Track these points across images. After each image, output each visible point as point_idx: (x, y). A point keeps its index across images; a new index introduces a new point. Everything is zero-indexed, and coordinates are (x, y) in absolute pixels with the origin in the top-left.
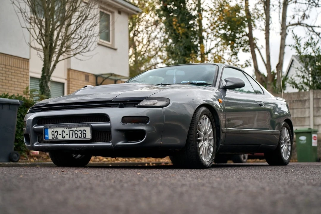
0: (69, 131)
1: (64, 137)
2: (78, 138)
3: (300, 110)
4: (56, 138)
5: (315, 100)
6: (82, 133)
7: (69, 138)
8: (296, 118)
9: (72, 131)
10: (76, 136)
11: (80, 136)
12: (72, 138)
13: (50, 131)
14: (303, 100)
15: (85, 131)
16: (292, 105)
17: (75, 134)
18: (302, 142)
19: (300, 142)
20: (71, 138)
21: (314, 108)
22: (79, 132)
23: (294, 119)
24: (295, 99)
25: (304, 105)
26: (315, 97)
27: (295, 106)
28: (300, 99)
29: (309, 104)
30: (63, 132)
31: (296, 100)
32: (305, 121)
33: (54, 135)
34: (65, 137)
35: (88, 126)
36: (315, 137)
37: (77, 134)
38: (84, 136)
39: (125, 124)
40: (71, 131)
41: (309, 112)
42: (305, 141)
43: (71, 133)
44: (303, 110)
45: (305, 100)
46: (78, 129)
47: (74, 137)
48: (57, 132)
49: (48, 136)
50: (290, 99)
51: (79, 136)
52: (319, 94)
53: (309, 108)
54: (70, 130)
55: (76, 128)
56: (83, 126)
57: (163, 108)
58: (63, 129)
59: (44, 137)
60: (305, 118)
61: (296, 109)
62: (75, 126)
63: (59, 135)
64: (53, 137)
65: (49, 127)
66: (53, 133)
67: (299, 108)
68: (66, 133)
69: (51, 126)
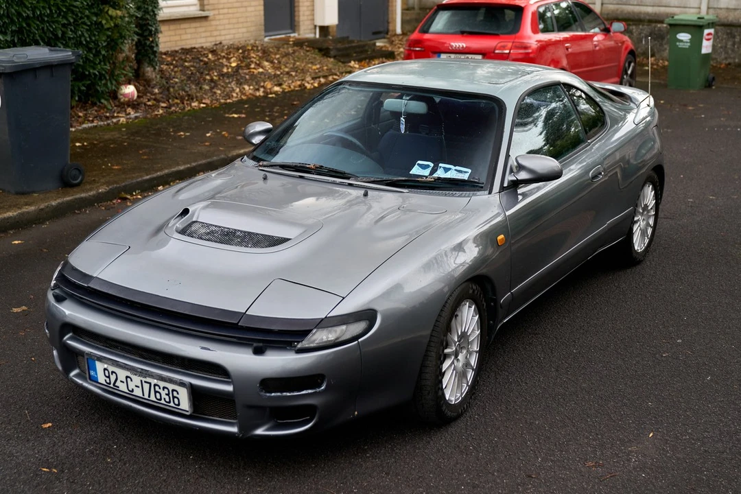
0: (141, 381)
1: (130, 389)
2: (163, 402)
4: (114, 384)
6: (171, 395)
7: (143, 395)
9: (149, 385)
10: (158, 395)
11: (168, 400)
12: (149, 396)
13: (100, 366)
15: (178, 393)
17: (156, 392)
18: (681, 45)
19: (678, 44)
20: (146, 396)
22: (163, 390)
30: (129, 379)
33: (109, 377)
34: (132, 390)
35: (182, 384)
36: (709, 34)
37: (160, 394)
38: (177, 402)
39: (268, 394)
40: (145, 382)
42: (687, 42)
46: (162, 384)
47: (153, 398)
48: (114, 375)
49: (96, 374)
51: (165, 399)
54: (144, 380)
55: (155, 381)
56: (171, 381)
57: (360, 340)
58: (128, 374)
59: (87, 373)
62: (152, 376)
63: (121, 381)
64: (108, 380)
65: (96, 358)
66: (107, 373)
68: (135, 382)
69: (102, 358)
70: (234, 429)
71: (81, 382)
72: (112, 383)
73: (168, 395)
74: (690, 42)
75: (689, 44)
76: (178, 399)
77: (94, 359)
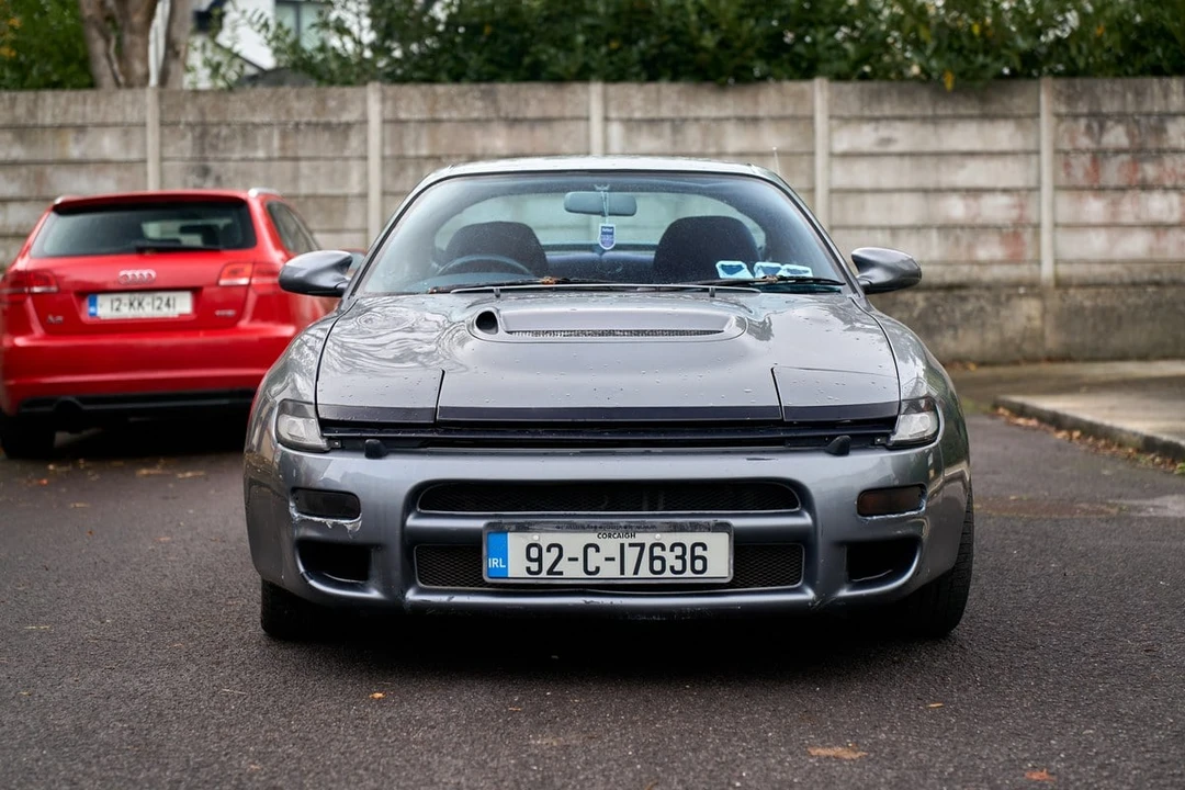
0: (622, 546)
1: (591, 568)
2: (668, 573)
3: (324, 166)
4: (550, 572)
5: (387, 126)
6: (688, 557)
7: (622, 573)
8: (307, 197)
9: (638, 549)
10: (657, 565)
11: (678, 566)
12: (636, 572)
13: (517, 543)
14: (340, 124)
15: (705, 548)
16: (290, 142)
17: (652, 558)
20: (629, 573)
21: (383, 158)
22: (672, 550)
23: (301, 200)
24: (305, 119)
25: (344, 147)
26: (389, 115)
27: (307, 145)
28: (323, 120)
29: (365, 141)
30: (591, 551)
31: (308, 124)
32: (345, 213)
33: (539, 560)
34: (598, 569)
35: (717, 526)
37: (662, 559)
38: (699, 567)
40: (631, 545)
41: (365, 175)
43: (631, 553)
44: (338, 163)
45: (348, 126)
46: (668, 539)
47: (644, 572)
48: (555, 551)
49: (505, 562)
50: (283, 118)
51: (672, 568)
52: (403, 104)
53: (365, 158)
54: (626, 541)
55: (658, 535)
56: (695, 528)
57: (936, 441)
58: (592, 538)
59: (484, 566)
60: (345, 197)
61: (311, 159)
62: (653, 527)
63: (570, 559)
64: (534, 567)
65: (513, 527)
66: (534, 553)
67: (322, 154)
68: (604, 553)
69: (529, 523)
70: (809, 595)
71: (444, 599)
72: (546, 567)
73: (682, 557)
76: (704, 559)
77: (506, 532)
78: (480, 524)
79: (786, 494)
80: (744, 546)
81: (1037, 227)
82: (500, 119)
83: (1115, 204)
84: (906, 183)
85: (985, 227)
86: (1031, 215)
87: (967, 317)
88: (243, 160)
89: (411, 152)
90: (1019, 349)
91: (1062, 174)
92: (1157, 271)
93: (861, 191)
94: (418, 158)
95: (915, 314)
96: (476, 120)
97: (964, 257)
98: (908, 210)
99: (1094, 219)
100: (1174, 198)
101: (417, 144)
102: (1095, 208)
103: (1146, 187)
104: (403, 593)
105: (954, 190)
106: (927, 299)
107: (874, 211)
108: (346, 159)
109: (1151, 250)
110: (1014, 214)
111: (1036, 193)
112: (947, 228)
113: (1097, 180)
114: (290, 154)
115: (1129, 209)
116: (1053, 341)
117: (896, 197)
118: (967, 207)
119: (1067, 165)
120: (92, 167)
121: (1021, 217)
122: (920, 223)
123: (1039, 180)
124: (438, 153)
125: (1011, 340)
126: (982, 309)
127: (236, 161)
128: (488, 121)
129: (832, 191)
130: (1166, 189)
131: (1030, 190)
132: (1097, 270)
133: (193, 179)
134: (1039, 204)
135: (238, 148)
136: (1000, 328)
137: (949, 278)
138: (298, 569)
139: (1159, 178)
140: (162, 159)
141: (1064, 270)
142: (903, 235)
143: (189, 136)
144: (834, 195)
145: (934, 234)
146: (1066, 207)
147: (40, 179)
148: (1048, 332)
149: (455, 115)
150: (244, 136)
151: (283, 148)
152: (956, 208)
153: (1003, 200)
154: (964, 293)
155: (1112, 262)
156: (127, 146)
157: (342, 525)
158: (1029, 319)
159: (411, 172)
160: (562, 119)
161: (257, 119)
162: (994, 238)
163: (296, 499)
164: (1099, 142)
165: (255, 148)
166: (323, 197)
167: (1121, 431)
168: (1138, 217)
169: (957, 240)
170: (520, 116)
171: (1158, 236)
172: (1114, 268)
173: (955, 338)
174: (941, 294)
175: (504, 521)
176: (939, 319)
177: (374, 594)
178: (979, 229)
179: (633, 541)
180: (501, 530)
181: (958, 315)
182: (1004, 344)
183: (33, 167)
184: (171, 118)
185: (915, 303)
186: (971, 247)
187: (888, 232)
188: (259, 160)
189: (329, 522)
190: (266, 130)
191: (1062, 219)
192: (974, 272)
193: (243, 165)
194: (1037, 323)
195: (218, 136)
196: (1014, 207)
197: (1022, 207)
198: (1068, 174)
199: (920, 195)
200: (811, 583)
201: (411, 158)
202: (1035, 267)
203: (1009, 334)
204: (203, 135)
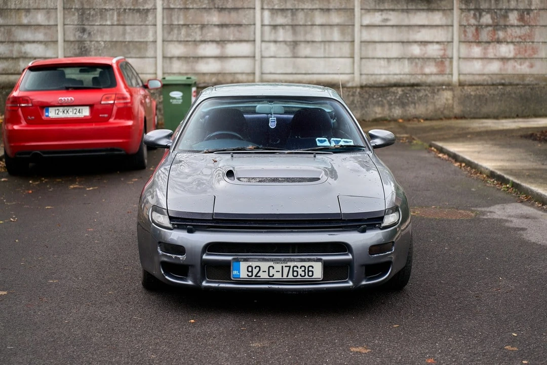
0: (282, 267)
1: (271, 275)
2: (299, 277)
3: (137, 29)
4: (256, 276)
5: (165, 11)
6: (307, 271)
7: (282, 276)
8: (129, 42)
9: (288, 268)
10: (295, 274)
11: (303, 274)
12: (287, 276)
13: (243, 265)
14: (144, 10)
15: (313, 268)
16: (122, 17)
17: (293, 271)
18: (174, 102)
19: (171, 101)
20: (285, 276)
21: (163, 25)
24: (128, 7)
25: (146, 20)
26: (166, 6)
27: (129, 19)
28: (136, 7)
29: (155, 17)
30: (271, 268)
31: (130, 9)
32: (146, 50)
33: (252, 272)
34: (273, 275)
35: (318, 260)
36: (194, 92)
37: (297, 272)
38: (311, 275)
39: (373, 256)
40: (286, 266)
41: (155, 32)
42: (179, 99)
43: (286, 270)
44: (143, 27)
45: (148, 10)
46: (299, 264)
47: (291, 276)
48: (258, 268)
49: (239, 272)
50: (118, 7)
51: (301, 275)
52: (172, 1)
53: (155, 25)
54: (284, 265)
55: (296, 263)
56: (309, 260)
58: (271, 264)
59: (231, 274)
60: (147, 42)
61: (131, 25)
62: (294, 260)
63: (263, 272)
64: (250, 274)
65: (242, 260)
66: (250, 269)
67: (136, 23)
68: (276, 269)
69: (249, 259)
70: (351, 284)
71: (216, 285)
72: (254, 274)
73: (304, 271)
74: (182, 99)
75: (181, 101)
76: (312, 271)
77: (240, 261)
78: (230, 258)
79: (342, 247)
80: (327, 266)
81: (452, 58)
82: (215, 8)
83: (485, 49)
84: (394, 39)
85: (428, 59)
86: (449, 53)
87: (420, 99)
88: (100, 25)
89: (176, 23)
90: (442, 113)
91: (463, 36)
92: (503, 79)
93: (375, 42)
94: (178, 25)
95: (398, 97)
96: (205, 8)
97: (419, 72)
98: (395, 51)
99: (476, 56)
100: (511, 47)
101: (178, 20)
102: (477, 51)
103: (499, 42)
104: (201, 283)
105: (416, 42)
106: (403, 91)
107: (380, 51)
108: (146, 25)
109: (501, 69)
110: (441, 53)
111: (452, 43)
112: (412, 59)
113: (478, 39)
114: (122, 23)
115: (491, 51)
116: (457, 110)
117: (390, 45)
118: (421, 50)
119: (465, 31)
120: (33, 27)
121: (444, 55)
122: (400, 57)
123: (453, 39)
124: (188, 23)
125: (439, 109)
126: (426, 95)
127: (97, 25)
128: (210, 9)
129: (361, 42)
130: (508, 43)
131: (448, 42)
132: (477, 78)
133: (78, 34)
134: (453, 49)
135: (99, 20)
136: (434, 103)
137: (413, 81)
138: (161, 272)
139: (504, 38)
140: (64, 25)
141: (462, 78)
142: (392, 62)
143: (77, 14)
144: (363, 44)
145: (406, 62)
146: (464, 50)
147: (9, 33)
148: (455, 107)
149: (195, 6)
150: (101, 15)
151: (118, 20)
152: (416, 50)
153: (436, 47)
154: (419, 88)
155: (484, 75)
156: (49, 19)
157: (178, 257)
158: (447, 100)
159: (176, 31)
160: (243, 8)
161: (107, 7)
162: (433, 64)
163: (160, 246)
164: (479, 22)
165: (106, 20)
166: (136, 42)
167: (481, 166)
168: (495, 55)
169: (416, 64)
170: (224, 7)
171: (504, 64)
172: (485, 77)
173: (415, 108)
174: (409, 88)
175: (239, 257)
176: (408, 100)
177: (190, 283)
178: (426, 59)
179: (286, 265)
180: (238, 261)
181: (416, 98)
182: (436, 110)
183: (6, 28)
184: (68, 6)
185: (397, 93)
186: (422, 67)
187: (386, 60)
188: (107, 25)
189: (174, 256)
190: (111, 12)
191: (462, 56)
192: (424, 78)
193: (100, 28)
194: (450, 102)
195: (89, 14)
196: (442, 50)
197: (445, 50)
198: (465, 36)
199: (401, 43)
200: (351, 279)
201: (176, 25)
202: (450, 76)
203: (438, 106)
204: (82, 14)
